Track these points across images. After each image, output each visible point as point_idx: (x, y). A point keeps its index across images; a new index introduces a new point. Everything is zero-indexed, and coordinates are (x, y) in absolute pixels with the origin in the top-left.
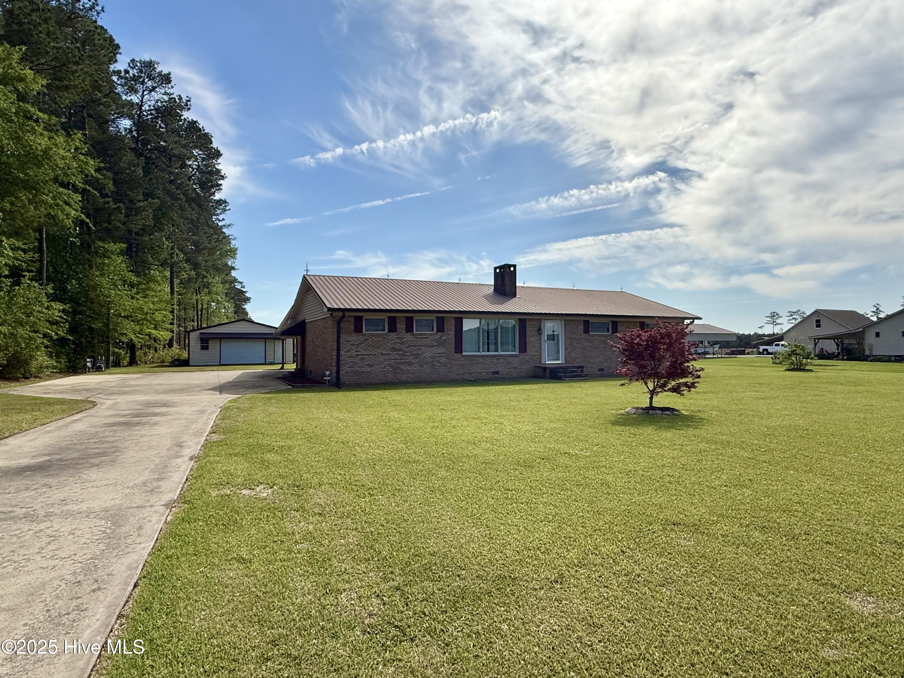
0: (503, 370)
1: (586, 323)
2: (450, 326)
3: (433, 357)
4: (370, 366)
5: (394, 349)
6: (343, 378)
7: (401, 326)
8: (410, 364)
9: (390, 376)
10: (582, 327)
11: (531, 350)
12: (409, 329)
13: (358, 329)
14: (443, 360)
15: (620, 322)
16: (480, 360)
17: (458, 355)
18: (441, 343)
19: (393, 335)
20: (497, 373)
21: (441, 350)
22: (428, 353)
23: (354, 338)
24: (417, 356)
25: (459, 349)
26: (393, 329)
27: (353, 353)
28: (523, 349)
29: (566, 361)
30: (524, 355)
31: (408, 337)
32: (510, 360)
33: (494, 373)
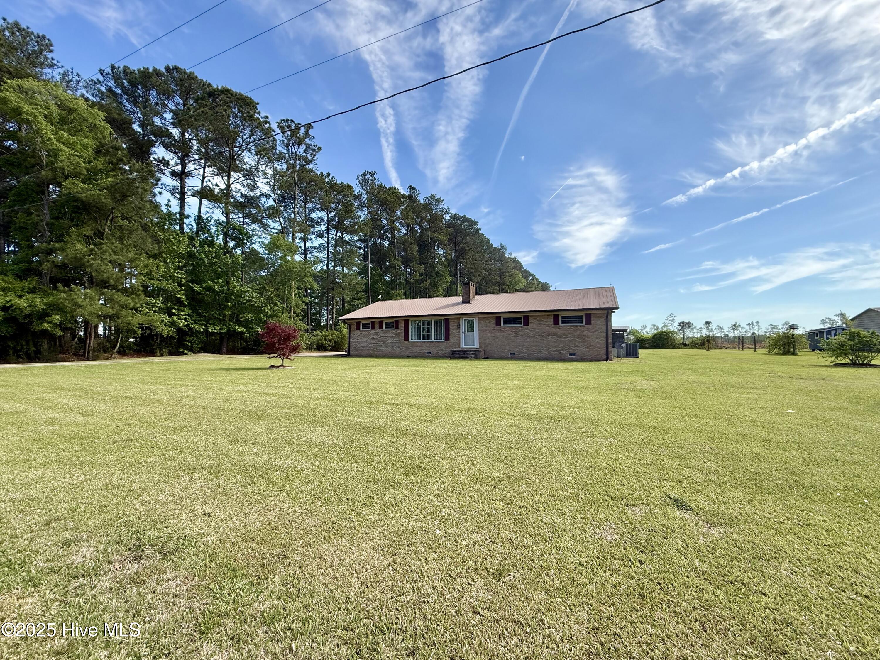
0: (434, 351)
1: (498, 320)
2: (402, 325)
3: (392, 343)
4: (363, 347)
5: (373, 338)
6: (351, 352)
7: (377, 326)
8: (381, 346)
9: (371, 352)
10: (494, 322)
11: (452, 339)
12: (381, 327)
13: (358, 328)
14: (398, 344)
15: (531, 316)
16: (419, 344)
17: (406, 342)
18: (397, 335)
19: (373, 331)
20: (430, 353)
21: (397, 339)
22: (390, 340)
23: (356, 333)
24: (384, 342)
25: (406, 338)
26: (373, 328)
27: (356, 340)
28: (447, 338)
29: (480, 347)
30: (448, 342)
31: (380, 332)
32: (438, 345)
33: (428, 353)
